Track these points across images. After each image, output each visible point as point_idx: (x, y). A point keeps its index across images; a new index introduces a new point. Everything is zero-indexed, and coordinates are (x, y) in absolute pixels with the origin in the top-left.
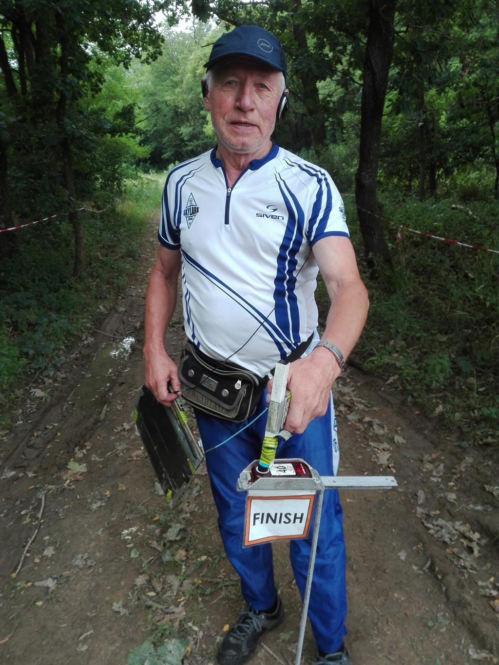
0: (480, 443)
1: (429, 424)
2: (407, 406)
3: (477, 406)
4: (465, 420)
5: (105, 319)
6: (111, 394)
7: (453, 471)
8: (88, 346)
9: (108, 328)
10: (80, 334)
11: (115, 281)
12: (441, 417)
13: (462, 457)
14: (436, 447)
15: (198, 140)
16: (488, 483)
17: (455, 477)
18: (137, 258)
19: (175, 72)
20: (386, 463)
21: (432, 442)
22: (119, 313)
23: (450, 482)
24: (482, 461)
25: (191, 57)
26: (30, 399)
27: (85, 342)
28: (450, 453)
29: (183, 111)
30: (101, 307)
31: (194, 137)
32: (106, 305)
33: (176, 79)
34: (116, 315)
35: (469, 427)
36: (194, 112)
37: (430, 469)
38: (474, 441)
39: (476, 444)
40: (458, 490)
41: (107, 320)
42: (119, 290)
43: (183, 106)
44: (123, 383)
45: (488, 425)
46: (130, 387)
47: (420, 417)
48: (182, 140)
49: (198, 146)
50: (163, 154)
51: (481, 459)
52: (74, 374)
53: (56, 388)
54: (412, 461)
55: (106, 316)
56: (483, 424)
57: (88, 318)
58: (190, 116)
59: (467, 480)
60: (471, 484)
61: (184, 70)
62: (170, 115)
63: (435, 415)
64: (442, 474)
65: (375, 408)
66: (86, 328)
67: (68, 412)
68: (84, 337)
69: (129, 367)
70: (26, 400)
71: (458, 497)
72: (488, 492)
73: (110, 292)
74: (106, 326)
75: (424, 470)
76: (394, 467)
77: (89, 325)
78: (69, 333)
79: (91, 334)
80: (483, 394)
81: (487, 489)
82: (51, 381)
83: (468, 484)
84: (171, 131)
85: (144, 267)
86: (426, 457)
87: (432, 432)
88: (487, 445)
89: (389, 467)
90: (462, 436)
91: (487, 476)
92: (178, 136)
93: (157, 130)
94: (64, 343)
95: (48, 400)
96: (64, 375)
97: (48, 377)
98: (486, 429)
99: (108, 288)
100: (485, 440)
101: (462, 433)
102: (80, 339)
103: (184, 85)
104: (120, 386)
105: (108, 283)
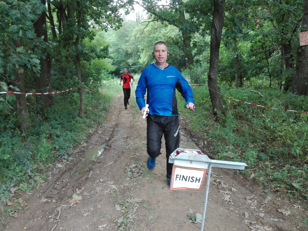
0: (274, 190)
1: (248, 183)
2: (237, 175)
3: (271, 174)
4: (265, 180)
5: (92, 136)
6: (94, 167)
7: (262, 203)
8: (84, 147)
9: (93, 140)
10: (80, 142)
11: (97, 120)
12: (254, 179)
13: (265, 197)
14: (252, 193)
15: (136, 65)
16: (280, 208)
17: (263, 206)
18: (107, 111)
19: (127, 36)
20: (228, 200)
21: (250, 191)
22: (99, 134)
23: (260, 208)
24: (276, 199)
25: (134, 30)
26: (56, 168)
27: (83, 145)
28: (259, 195)
29: (130, 53)
30: (90, 131)
31: (134, 64)
32: (93, 130)
33: (127, 39)
34: (97, 135)
35: (268, 183)
36: (135, 53)
37: (250, 203)
38: (271, 189)
39: (272, 190)
40: (265, 212)
41: (93, 136)
42: (99, 124)
43: (130, 51)
44: (100, 162)
45: (277, 182)
46: (103, 164)
47: (244, 179)
48: (129, 65)
49: (136, 68)
50: (120, 71)
51: (275, 197)
52: (77, 159)
53: (68, 164)
54: (241, 199)
55: (93, 134)
56: (274, 182)
57: (84, 135)
58: (133, 55)
59: (269, 207)
60: (271, 209)
61: (131, 35)
62: (124, 54)
63: (251, 178)
64: (256, 205)
65: (221, 176)
66: (83, 139)
67: (73, 175)
68: (82, 143)
69: (103, 155)
70: (53, 169)
71: (265, 215)
72: (280, 212)
73: (95, 125)
74: (92, 139)
75: (247, 203)
76: (232, 202)
77: (84, 138)
78: (75, 141)
79: (85, 142)
80: (273, 169)
81: (279, 211)
82: (66, 161)
83: (269, 209)
84: (124, 61)
85: (111, 115)
86: (248, 197)
87: (250, 186)
88: (277, 191)
89: (230, 202)
90: (265, 187)
91: (278, 205)
92: (127, 63)
93: (118, 61)
94: (73, 145)
95: (64, 169)
96: (72, 159)
97: (64, 159)
98: (276, 184)
99: (94, 123)
100: (276, 189)
101: (264, 186)
102: (80, 144)
103: (130, 42)
104: (98, 163)
105: (94, 121)
